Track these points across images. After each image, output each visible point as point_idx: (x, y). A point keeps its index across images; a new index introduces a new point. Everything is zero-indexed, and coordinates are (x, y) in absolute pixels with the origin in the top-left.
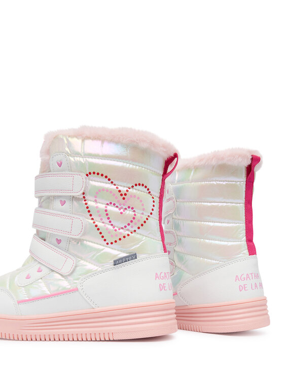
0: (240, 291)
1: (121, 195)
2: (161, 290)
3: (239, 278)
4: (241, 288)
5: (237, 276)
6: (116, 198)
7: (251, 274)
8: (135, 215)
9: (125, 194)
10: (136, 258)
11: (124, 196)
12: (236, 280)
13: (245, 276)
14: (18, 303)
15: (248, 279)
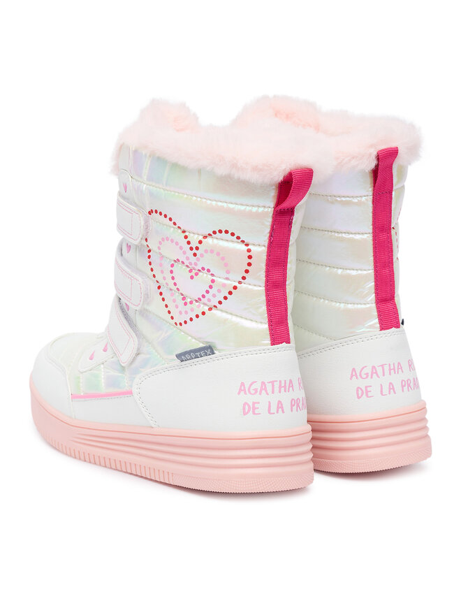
0: (359, 398)
1: (191, 249)
2: (245, 414)
3: (358, 375)
4: (360, 392)
5: (354, 370)
6: (184, 253)
7: (382, 366)
8: (213, 281)
9: (197, 248)
10: (213, 353)
11: (194, 251)
12: (352, 376)
13: (368, 370)
14: (72, 398)
15: (375, 375)
